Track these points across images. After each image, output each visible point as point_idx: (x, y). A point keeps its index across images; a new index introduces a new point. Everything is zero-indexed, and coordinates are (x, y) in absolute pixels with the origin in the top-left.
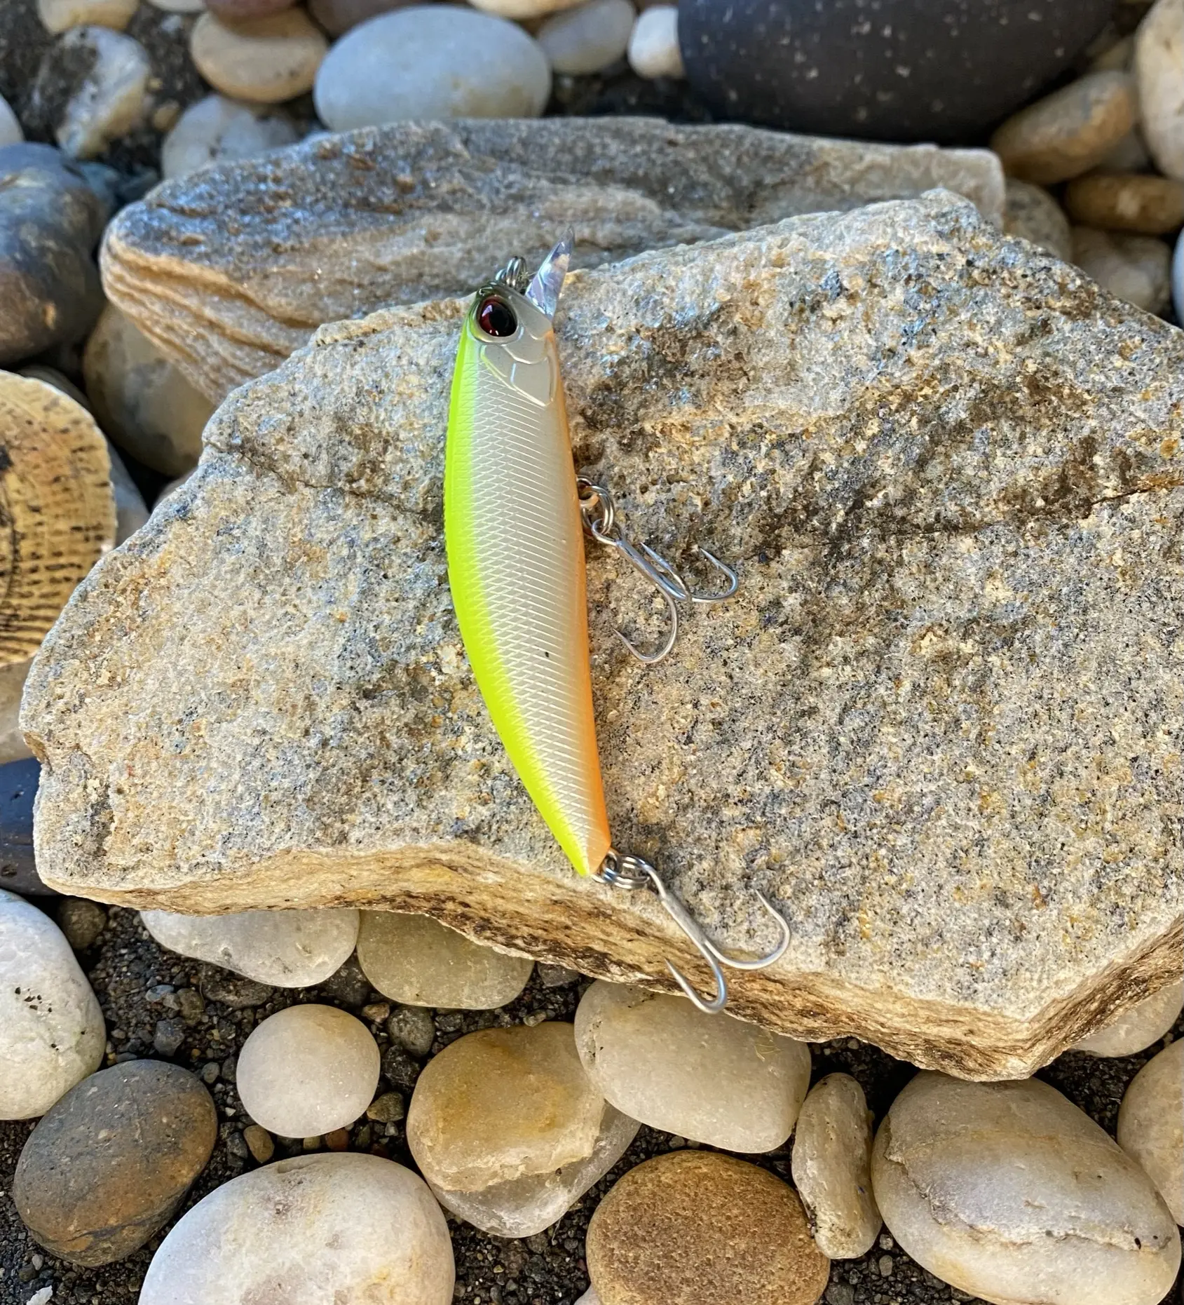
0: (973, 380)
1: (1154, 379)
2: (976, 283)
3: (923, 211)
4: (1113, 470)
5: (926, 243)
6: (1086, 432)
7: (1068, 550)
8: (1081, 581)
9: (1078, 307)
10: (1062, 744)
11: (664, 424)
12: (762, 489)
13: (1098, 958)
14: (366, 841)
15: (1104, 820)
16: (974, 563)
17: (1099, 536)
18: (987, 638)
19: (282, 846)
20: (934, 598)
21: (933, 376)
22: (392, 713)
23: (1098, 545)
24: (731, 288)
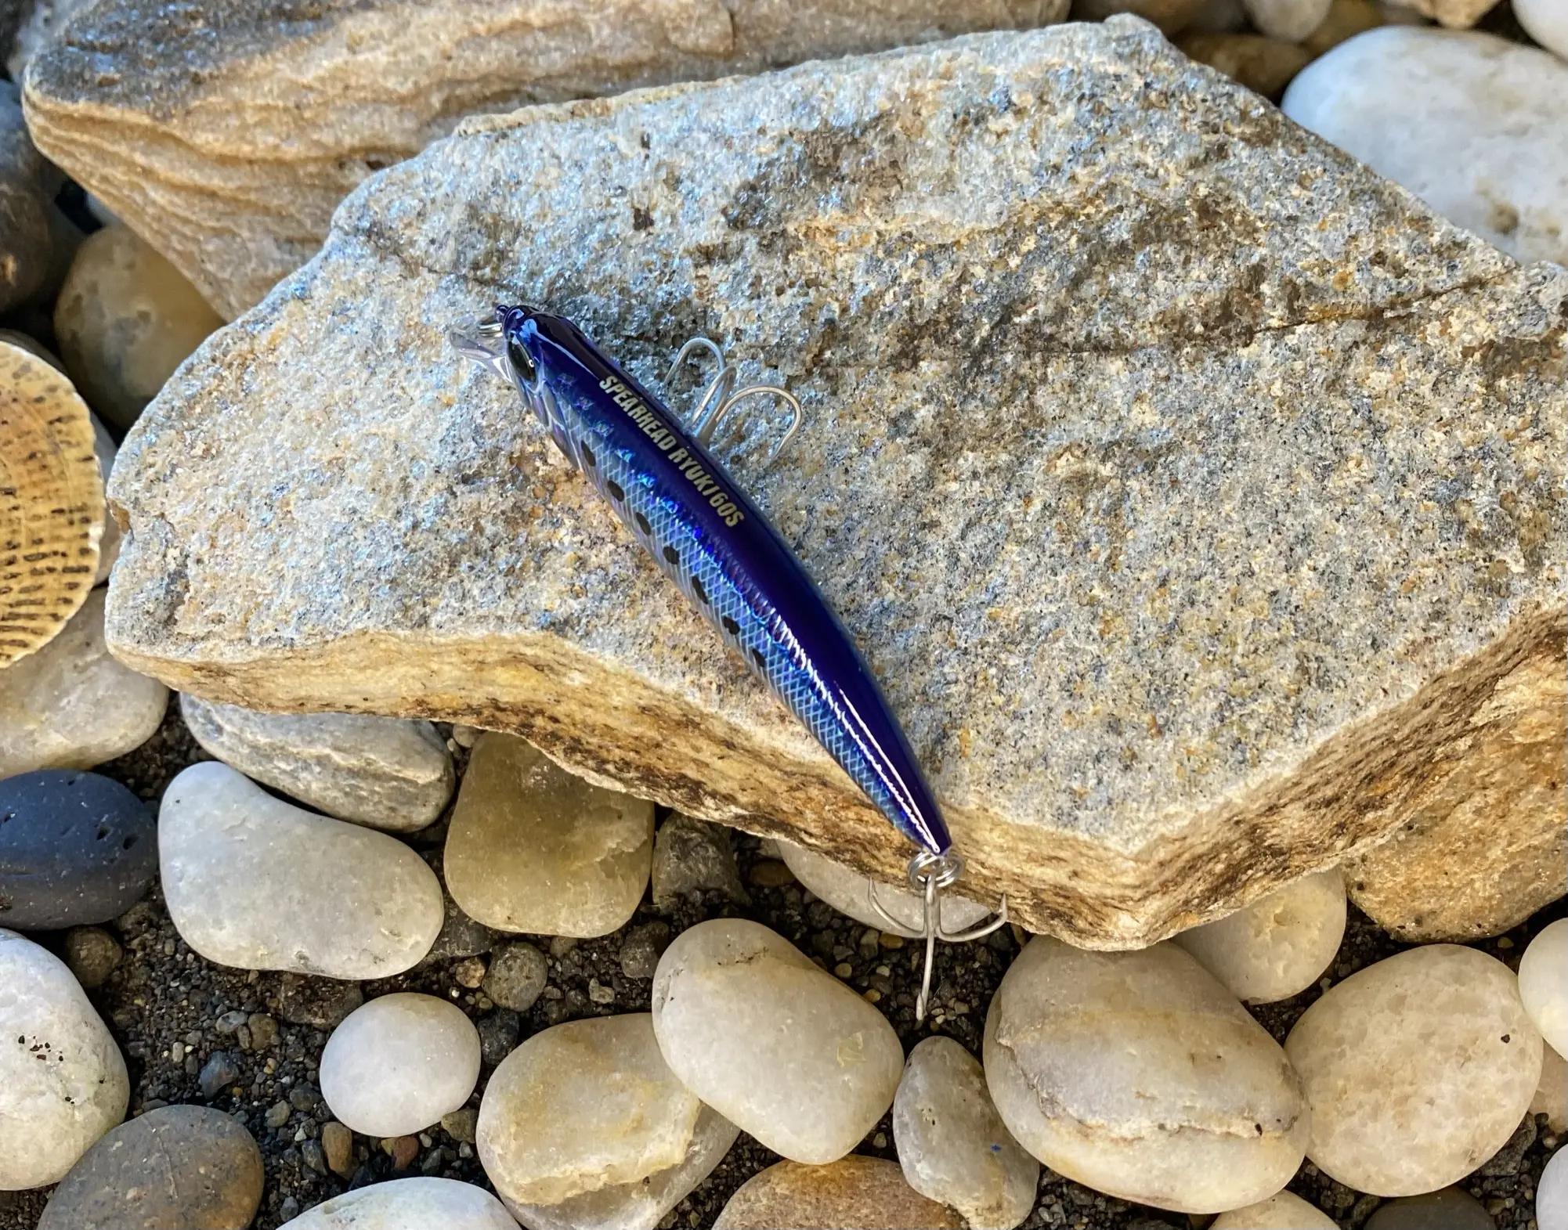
0: (1139, 202)
1: (1333, 210)
2: (1151, 105)
3: (1104, 33)
4: (1280, 300)
5: (1103, 63)
6: (1255, 260)
7: (1224, 377)
8: (1234, 410)
9: (1258, 135)
10: (1196, 573)
11: (809, 228)
12: (904, 298)
13: (1213, 794)
14: (447, 626)
15: (1234, 653)
16: (1122, 385)
17: (1259, 365)
18: (1128, 461)
19: (360, 626)
20: (1074, 418)
21: (1097, 195)
22: (491, 499)
23: (1257, 375)
24: (893, 97)
